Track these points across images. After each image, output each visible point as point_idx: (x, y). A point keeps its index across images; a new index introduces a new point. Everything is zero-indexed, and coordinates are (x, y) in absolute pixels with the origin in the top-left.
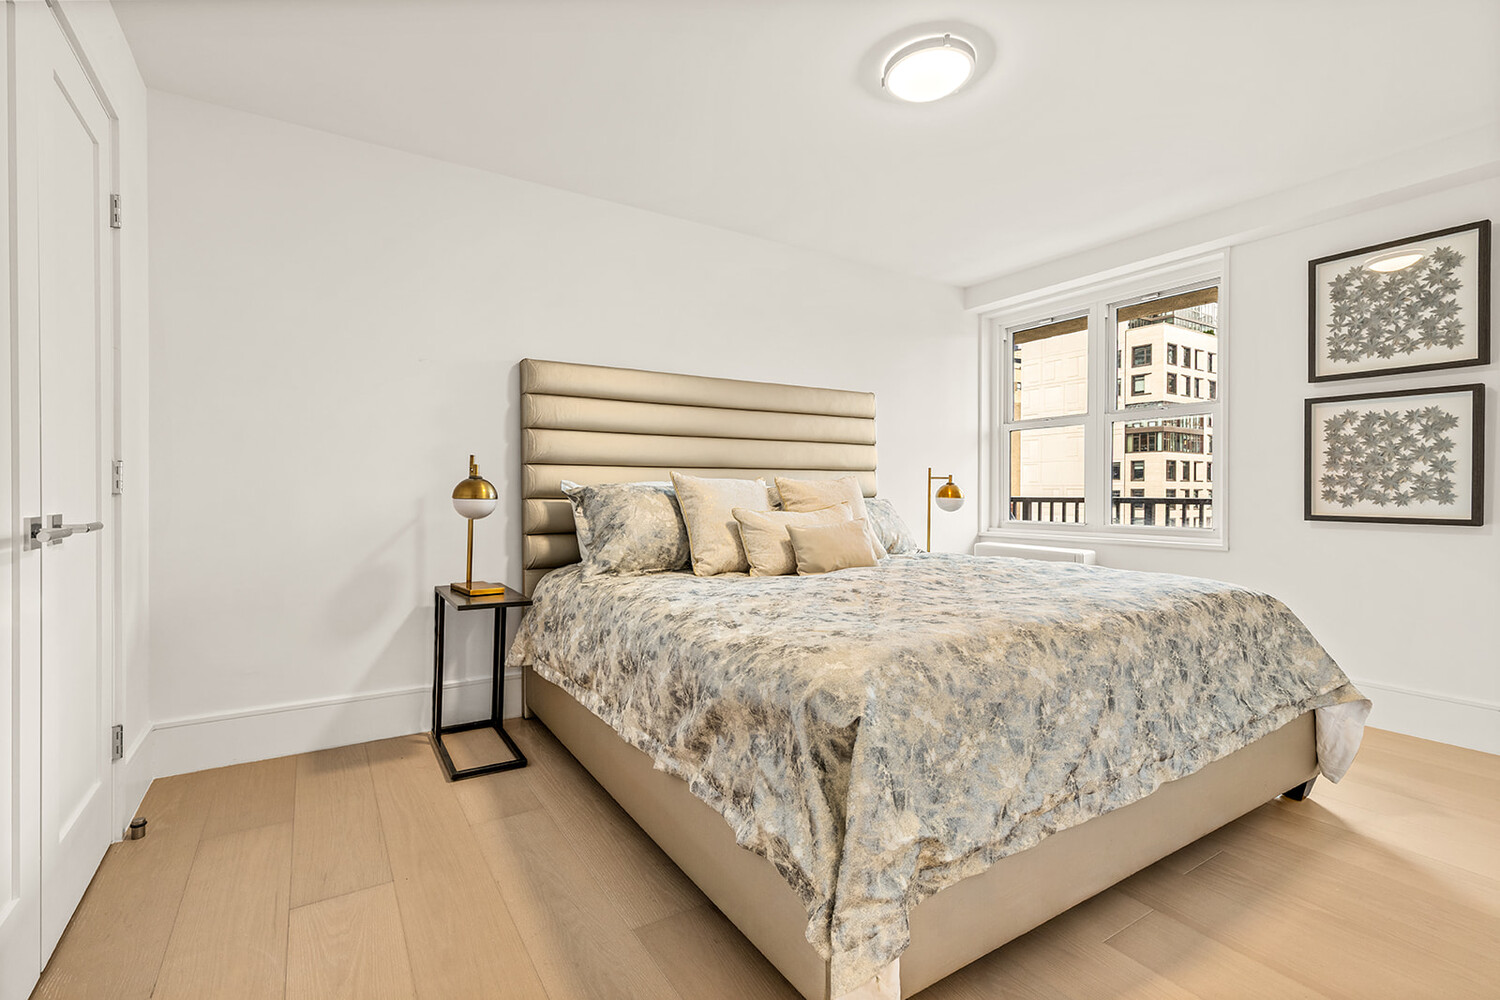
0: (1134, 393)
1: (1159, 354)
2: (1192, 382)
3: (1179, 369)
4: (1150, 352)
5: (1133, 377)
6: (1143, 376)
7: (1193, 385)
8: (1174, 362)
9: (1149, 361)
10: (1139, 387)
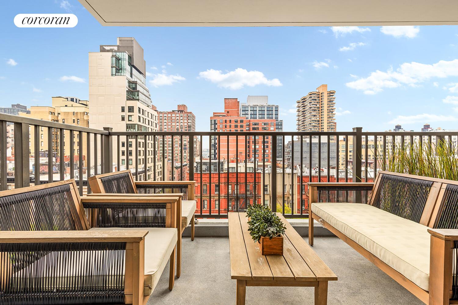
0: (129, 120)
1: (136, 110)
2: (144, 119)
3: (141, 115)
4: (133, 109)
5: (129, 116)
6: (131, 115)
7: (144, 120)
8: (140, 113)
9: (133, 112)
10: (130, 119)
